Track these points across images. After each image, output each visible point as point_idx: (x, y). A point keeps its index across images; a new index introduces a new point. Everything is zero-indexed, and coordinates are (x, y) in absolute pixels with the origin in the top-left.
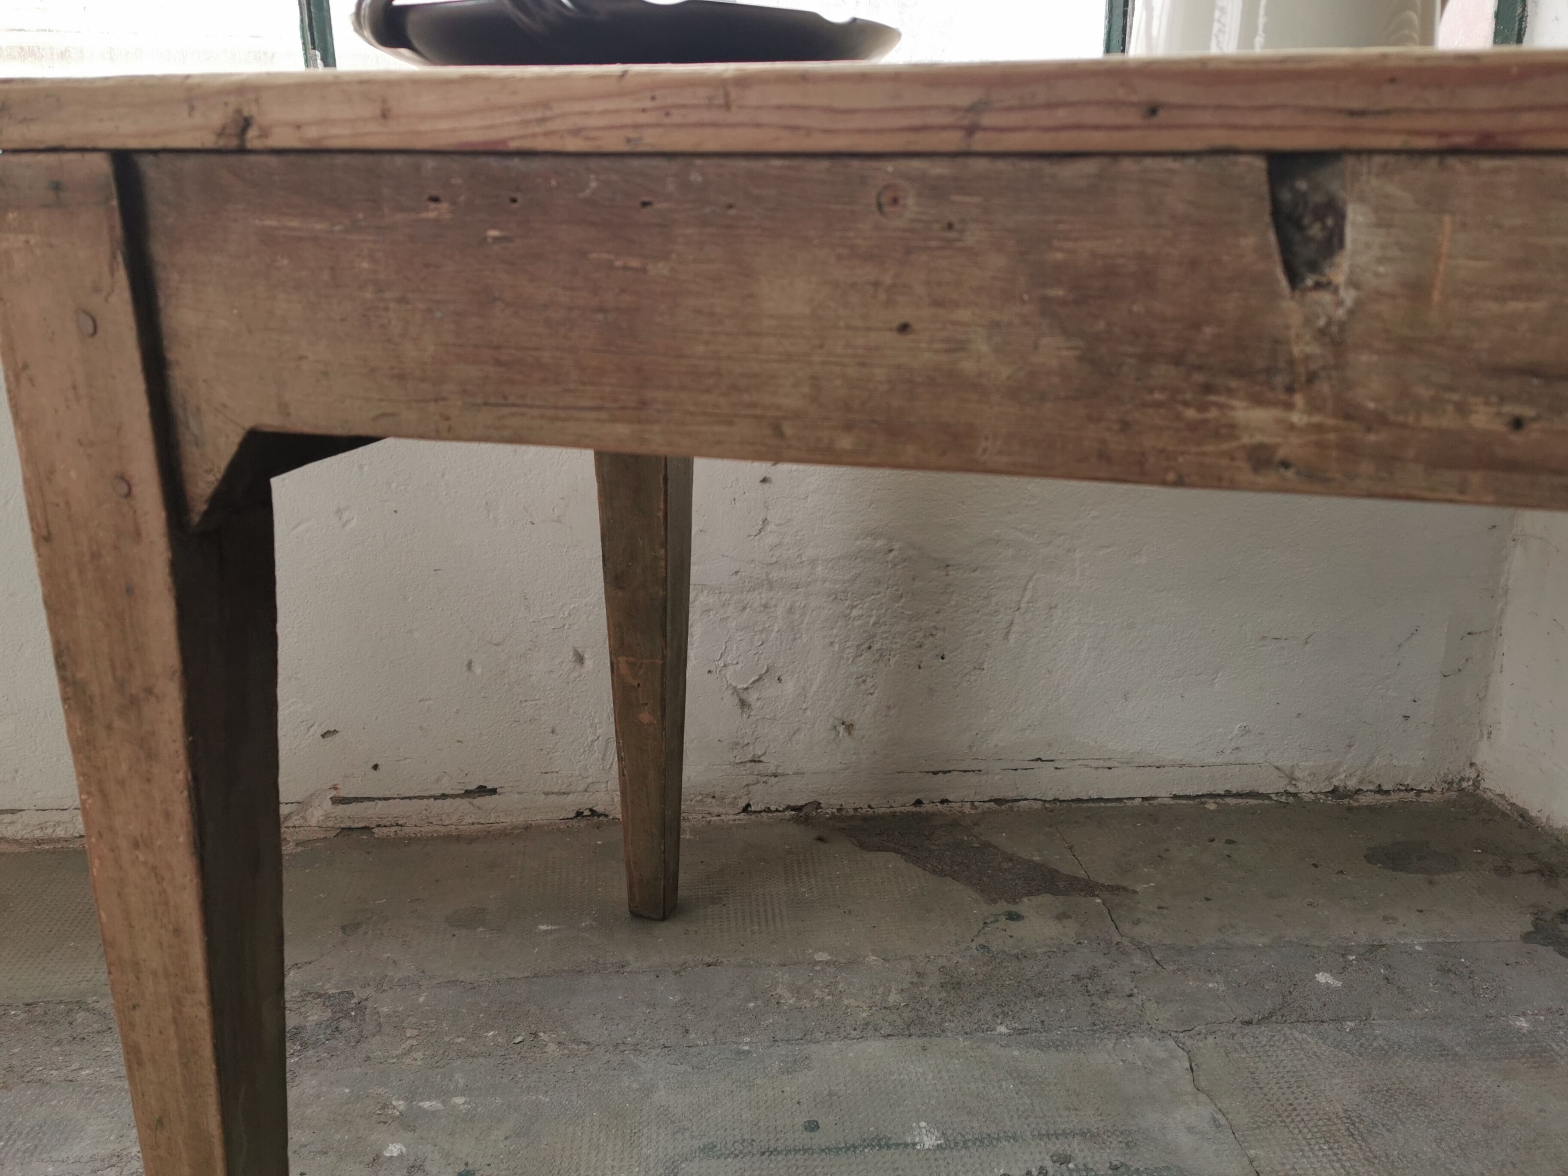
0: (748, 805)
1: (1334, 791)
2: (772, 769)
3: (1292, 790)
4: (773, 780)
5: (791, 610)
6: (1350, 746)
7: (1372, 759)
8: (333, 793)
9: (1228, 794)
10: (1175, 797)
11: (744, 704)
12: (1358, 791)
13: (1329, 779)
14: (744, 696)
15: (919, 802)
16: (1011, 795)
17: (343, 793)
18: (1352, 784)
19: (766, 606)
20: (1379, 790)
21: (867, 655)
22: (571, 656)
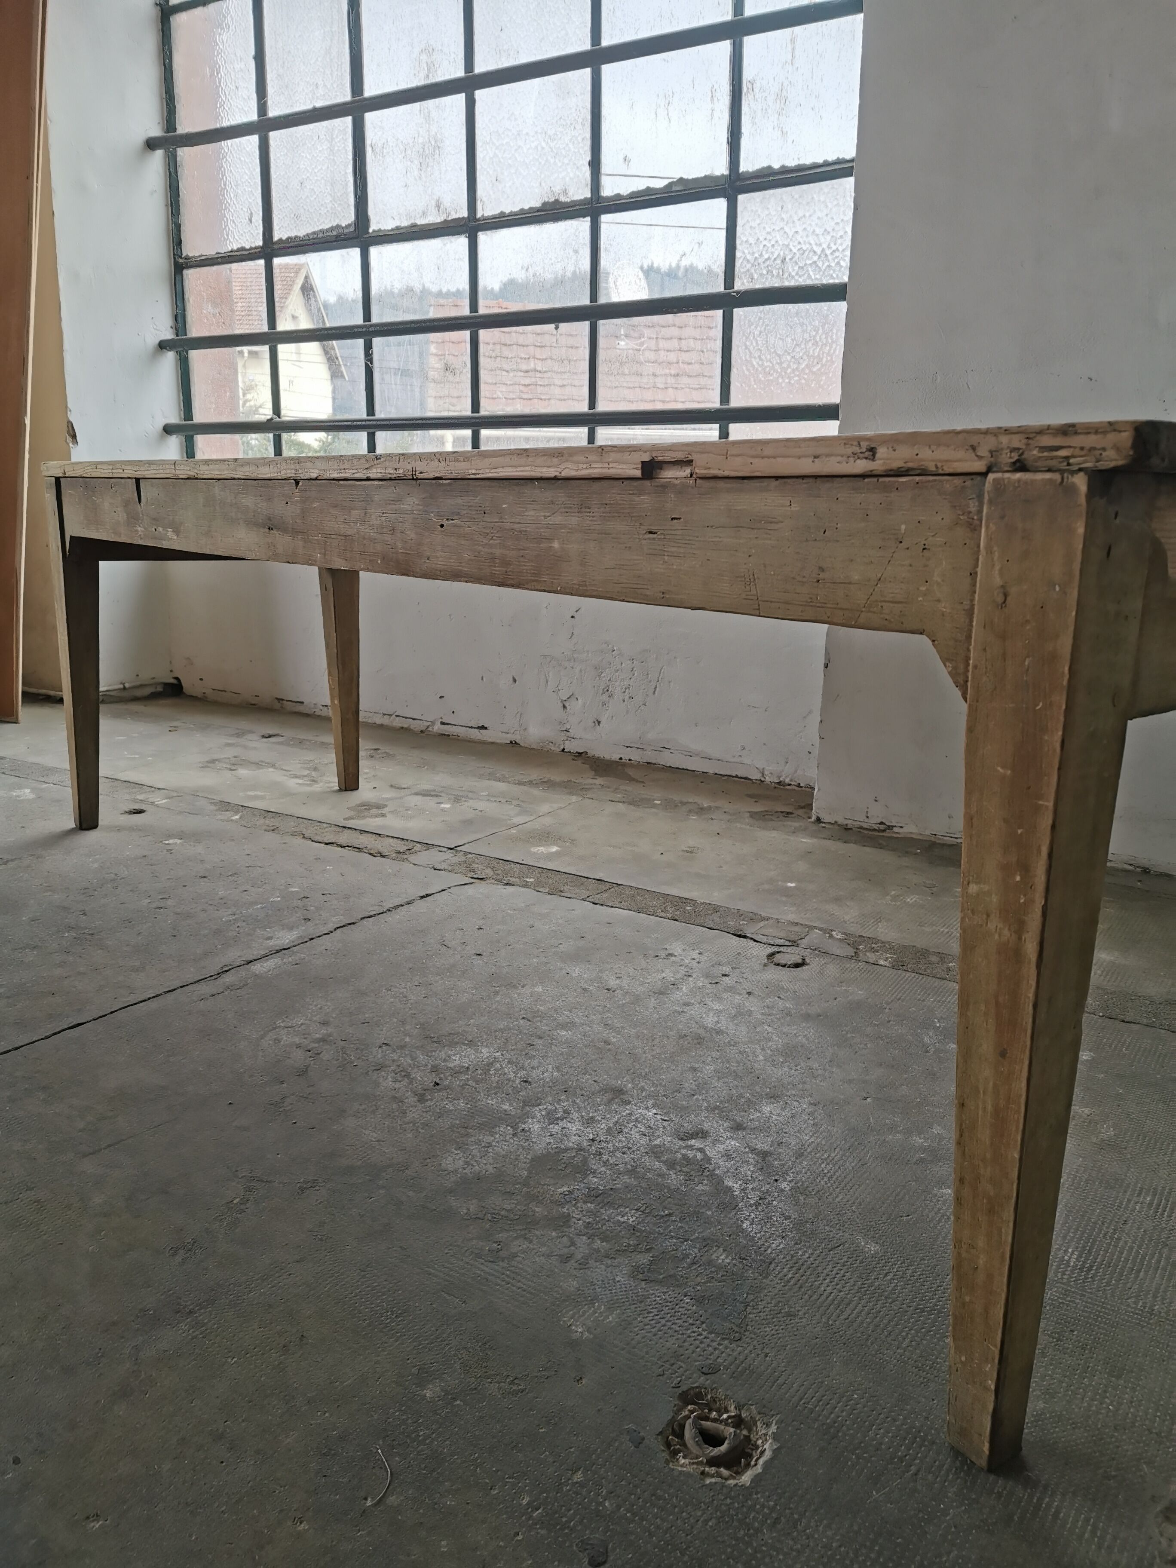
0: (564, 749)
1: (779, 783)
2: (572, 736)
3: (763, 779)
4: (572, 740)
5: (581, 671)
6: (787, 763)
7: (796, 771)
8: (441, 720)
9: (737, 776)
10: (716, 774)
11: (564, 707)
12: (790, 785)
13: (779, 777)
14: (565, 703)
15: (621, 759)
16: (654, 762)
17: (444, 721)
18: (787, 781)
19: (572, 668)
20: (799, 786)
21: (607, 693)
22: (511, 679)
